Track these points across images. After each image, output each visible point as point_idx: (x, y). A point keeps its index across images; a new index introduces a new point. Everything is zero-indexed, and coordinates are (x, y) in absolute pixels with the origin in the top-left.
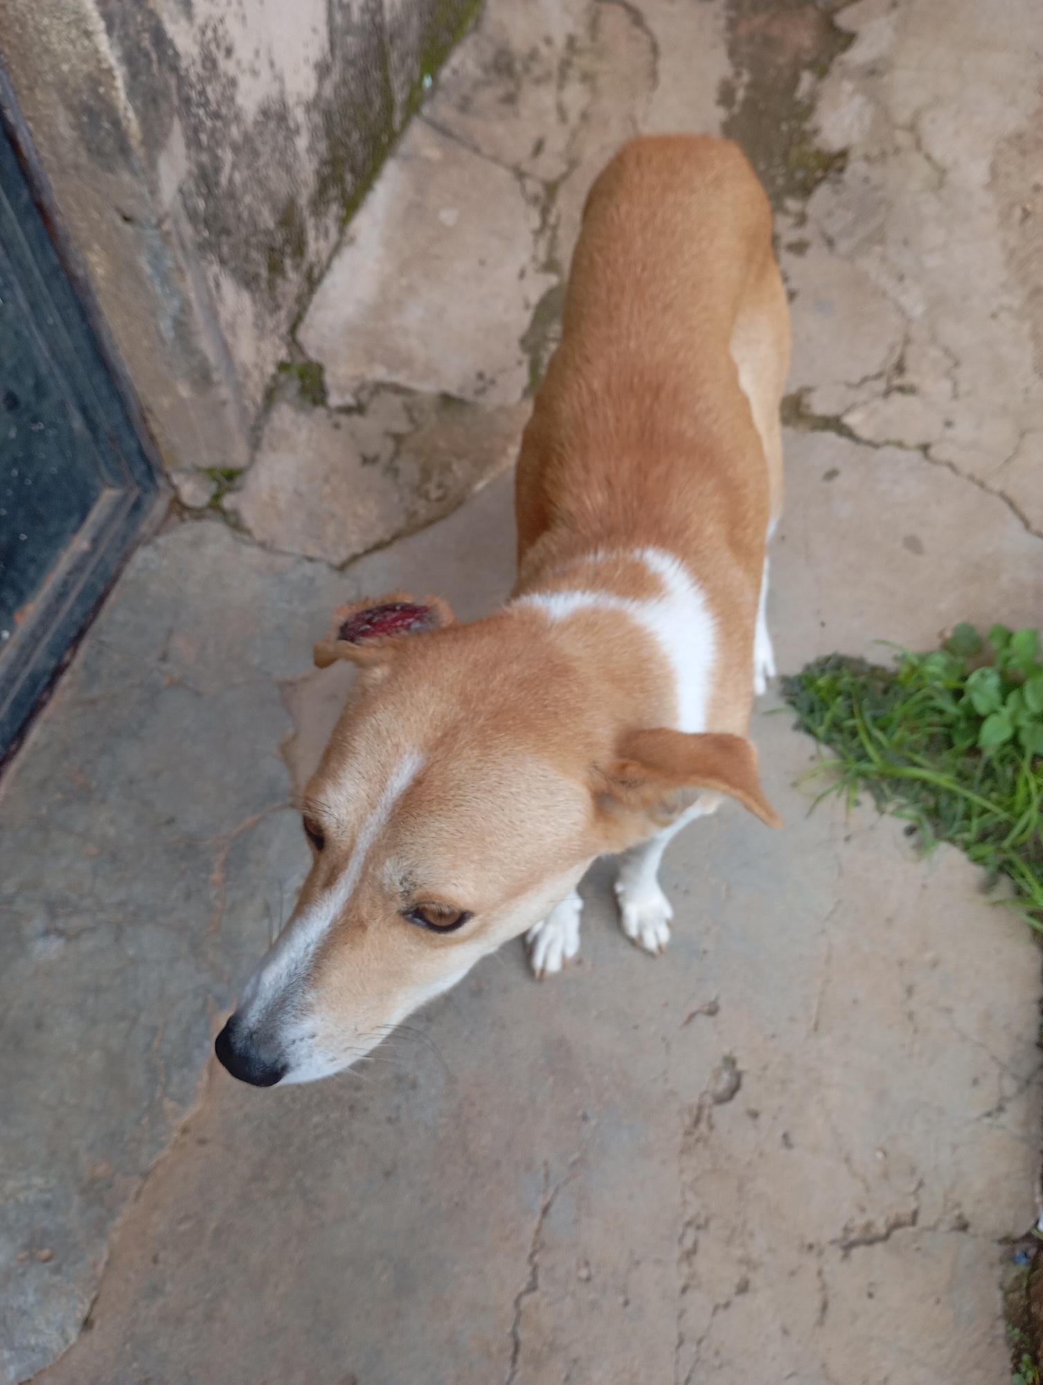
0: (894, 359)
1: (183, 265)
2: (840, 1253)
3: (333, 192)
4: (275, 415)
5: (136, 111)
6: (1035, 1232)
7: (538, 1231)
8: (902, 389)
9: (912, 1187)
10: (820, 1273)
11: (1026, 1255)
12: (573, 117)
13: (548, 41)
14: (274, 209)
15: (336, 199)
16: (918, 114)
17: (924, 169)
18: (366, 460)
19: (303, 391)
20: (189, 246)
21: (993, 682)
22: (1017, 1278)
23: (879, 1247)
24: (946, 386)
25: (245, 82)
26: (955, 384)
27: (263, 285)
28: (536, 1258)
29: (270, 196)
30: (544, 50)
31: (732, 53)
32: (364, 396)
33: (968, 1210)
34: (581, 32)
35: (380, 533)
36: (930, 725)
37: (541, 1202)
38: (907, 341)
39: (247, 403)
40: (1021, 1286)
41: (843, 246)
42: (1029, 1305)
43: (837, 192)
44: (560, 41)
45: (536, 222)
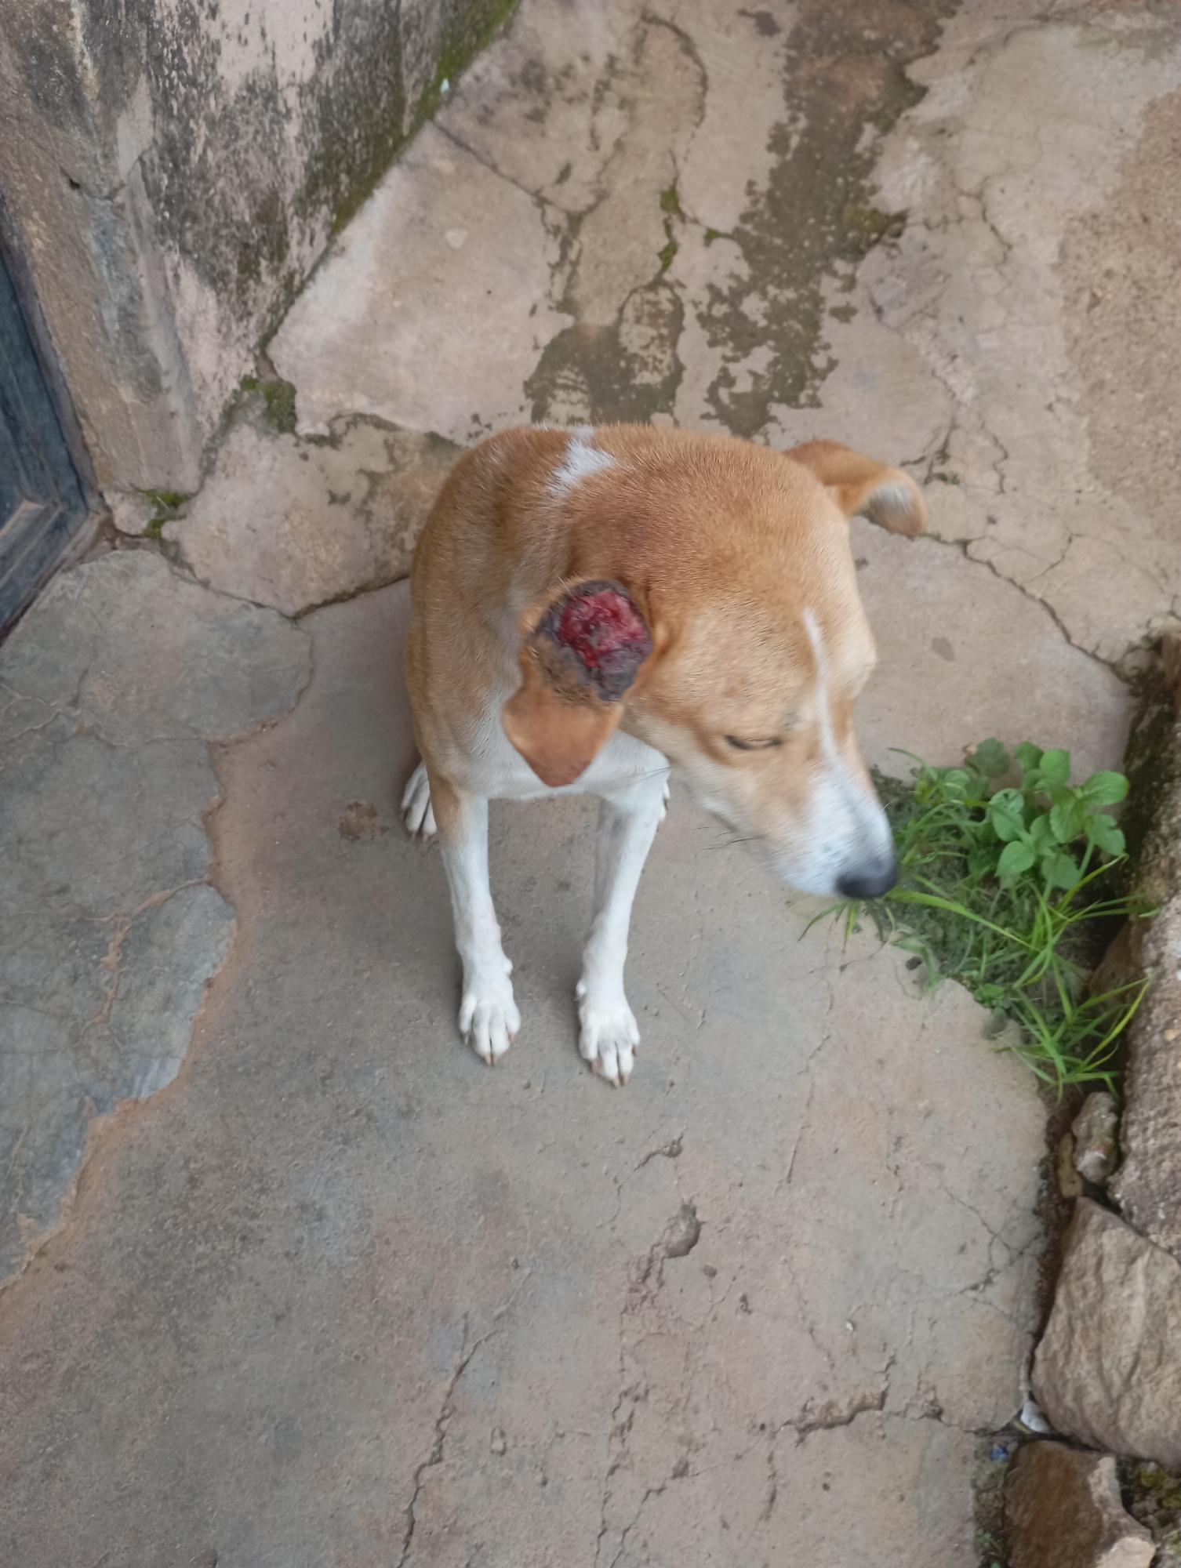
0: (938, 444)
1: (136, 246)
2: (796, 1436)
3: (324, 193)
4: (233, 437)
5: (95, 59)
6: (1017, 1425)
7: (449, 1394)
8: (943, 478)
9: (883, 1366)
10: (770, 1459)
11: (1005, 1451)
12: (607, 145)
13: (586, 59)
14: (252, 200)
15: (326, 201)
16: (986, 181)
17: (988, 242)
18: (334, 499)
19: (269, 414)
20: (145, 225)
21: (1017, 804)
22: (992, 1476)
23: (840, 1431)
24: (993, 478)
25: (229, 49)
26: (1002, 477)
27: (232, 286)
28: (444, 1425)
29: (248, 184)
30: (580, 66)
31: (789, 95)
32: (340, 426)
33: (942, 1396)
34: (623, 52)
35: (344, 583)
36: (945, 848)
37: (457, 1361)
38: (954, 426)
39: (201, 418)
40: (996, 1486)
41: (892, 317)
42: (1003, 1508)
43: (891, 257)
44: (599, 60)
45: (554, 256)
